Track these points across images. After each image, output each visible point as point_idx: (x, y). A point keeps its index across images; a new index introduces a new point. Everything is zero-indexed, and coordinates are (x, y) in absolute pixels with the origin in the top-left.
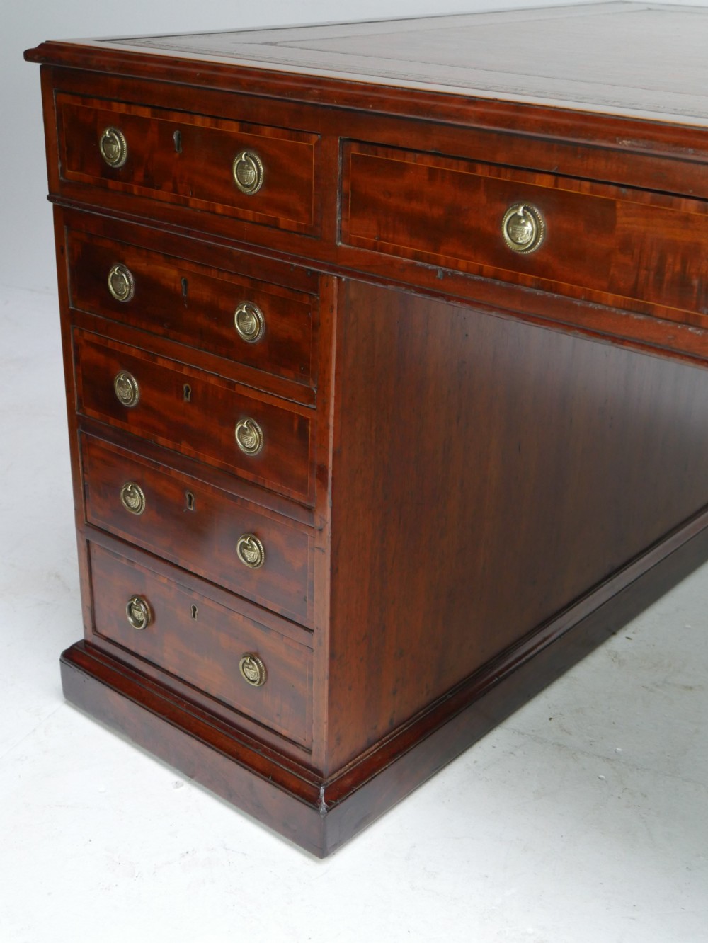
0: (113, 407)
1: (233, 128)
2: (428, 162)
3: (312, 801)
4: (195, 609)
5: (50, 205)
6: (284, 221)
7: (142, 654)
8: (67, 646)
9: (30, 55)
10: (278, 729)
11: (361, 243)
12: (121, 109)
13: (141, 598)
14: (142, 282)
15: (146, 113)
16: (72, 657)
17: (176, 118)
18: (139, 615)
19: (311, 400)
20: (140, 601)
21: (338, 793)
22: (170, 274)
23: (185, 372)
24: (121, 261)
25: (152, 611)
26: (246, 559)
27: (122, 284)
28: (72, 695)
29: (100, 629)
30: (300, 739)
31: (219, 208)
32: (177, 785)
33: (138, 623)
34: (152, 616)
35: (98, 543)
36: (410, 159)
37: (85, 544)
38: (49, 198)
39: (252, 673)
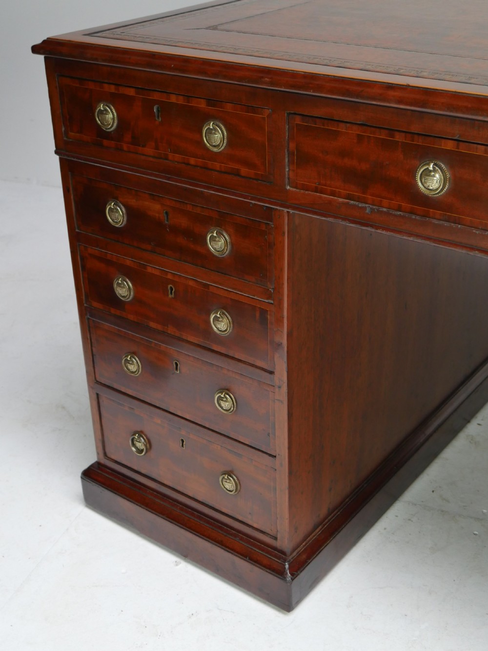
0: (114, 301)
1: (202, 105)
2: (355, 131)
3: (279, 573)
4: (183, 441)
5: (57, 157)
6: (244, 171)
7: (143, 471)
8: (85, 466)
9: (36, 49)
10: (250, 523)
11: (305, 188)
12: (112, 89)
13: (141, 433)
14: (131, 213)
15: (131, 92)
16: (91, 475)
17: (156, 96)
18: (140, 445)
19: (269, 297)
20: (140, 436)
21: (298, 567)
22: (155, 208)
23: (169, 277)
24: (115, 198)
26: (222, 408)
27: (116, 215)
28: (91, 501)
29: (109, 455)
30: (267, 530)
31: (192, 161)
32: (177, 564)
33: (141, 451)
34: (149, 443)
35: (105, 394)
36: (342, 128)
37: (95, 396)
38: (56, 152)
39: (229, 485)
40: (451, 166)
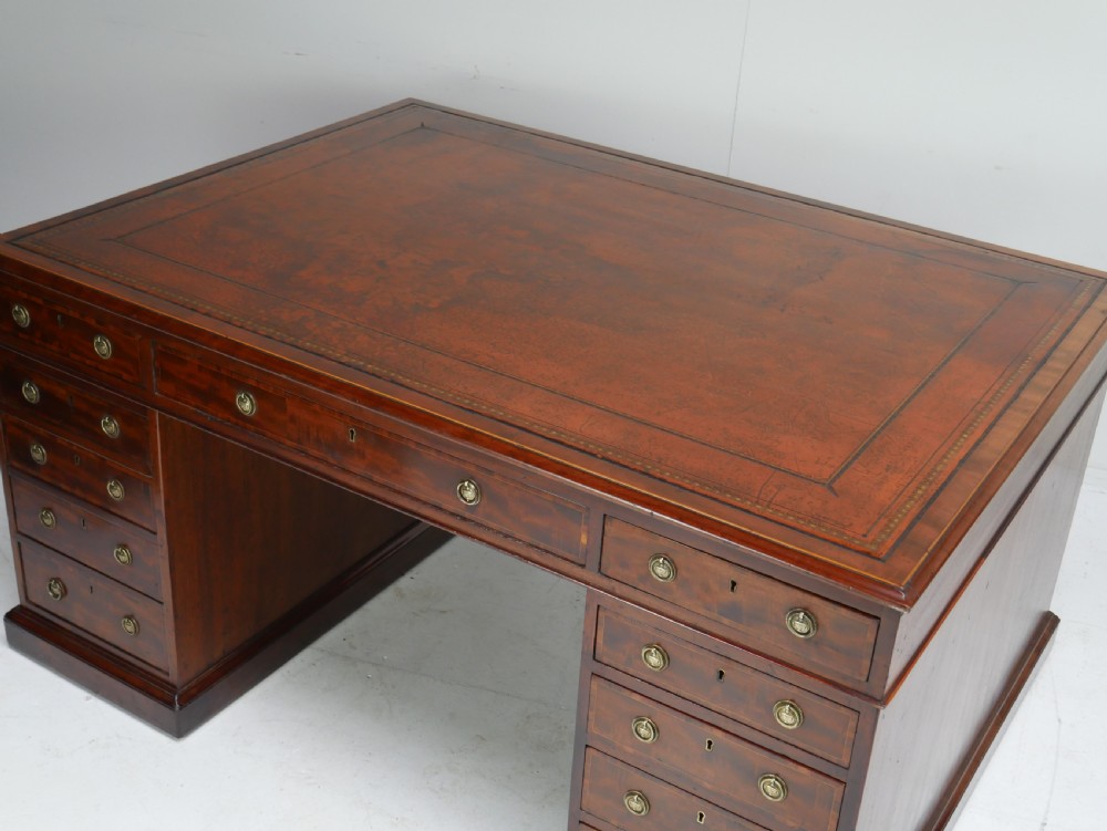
0: (32, 463)
1: (93, 322)
3: (170, 704)
4: (92, 588)
6: (125, 376)
7: (60, 615)
8: (8, 610)
10: (148, 660)
11: (166, 395)
12: (25, 296)
13: (57, 580)
14: (42, 392)
15: (40, 301)
16: (12, 617)
17: (58, 308)
18: (56, 591)
19: (149, 474)
20: (56, 582)
21: (187, 698)
22: (61, 392)
23: (75, 448)
24: (31, 381)
25: (65, 587)
26: (120, 560)
27: (31, 393)
28: (14, 642)
29: (31, 599)
30: (161, 667)
31: (88, 362)
32: (88, 699)
33: (56, 596)
34: (65, 591)
35: (26, 544)
37: (16, 545)
39: (130, 628)
40: (256, 397)
